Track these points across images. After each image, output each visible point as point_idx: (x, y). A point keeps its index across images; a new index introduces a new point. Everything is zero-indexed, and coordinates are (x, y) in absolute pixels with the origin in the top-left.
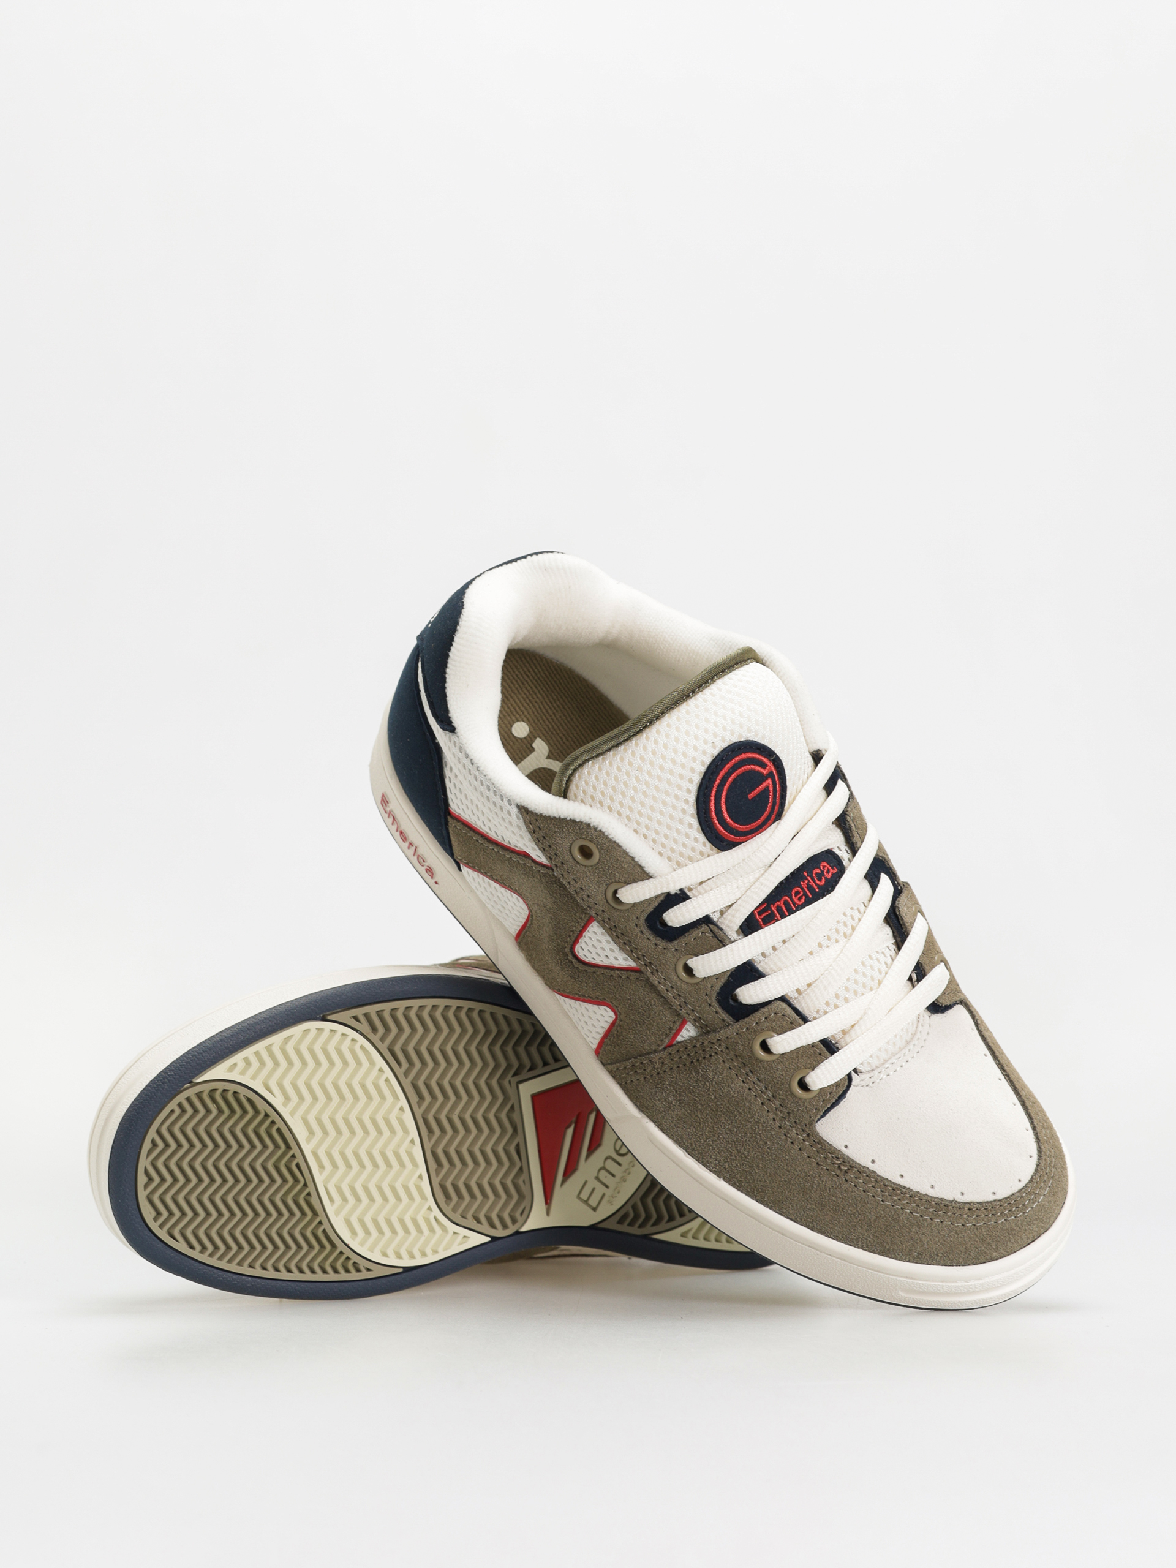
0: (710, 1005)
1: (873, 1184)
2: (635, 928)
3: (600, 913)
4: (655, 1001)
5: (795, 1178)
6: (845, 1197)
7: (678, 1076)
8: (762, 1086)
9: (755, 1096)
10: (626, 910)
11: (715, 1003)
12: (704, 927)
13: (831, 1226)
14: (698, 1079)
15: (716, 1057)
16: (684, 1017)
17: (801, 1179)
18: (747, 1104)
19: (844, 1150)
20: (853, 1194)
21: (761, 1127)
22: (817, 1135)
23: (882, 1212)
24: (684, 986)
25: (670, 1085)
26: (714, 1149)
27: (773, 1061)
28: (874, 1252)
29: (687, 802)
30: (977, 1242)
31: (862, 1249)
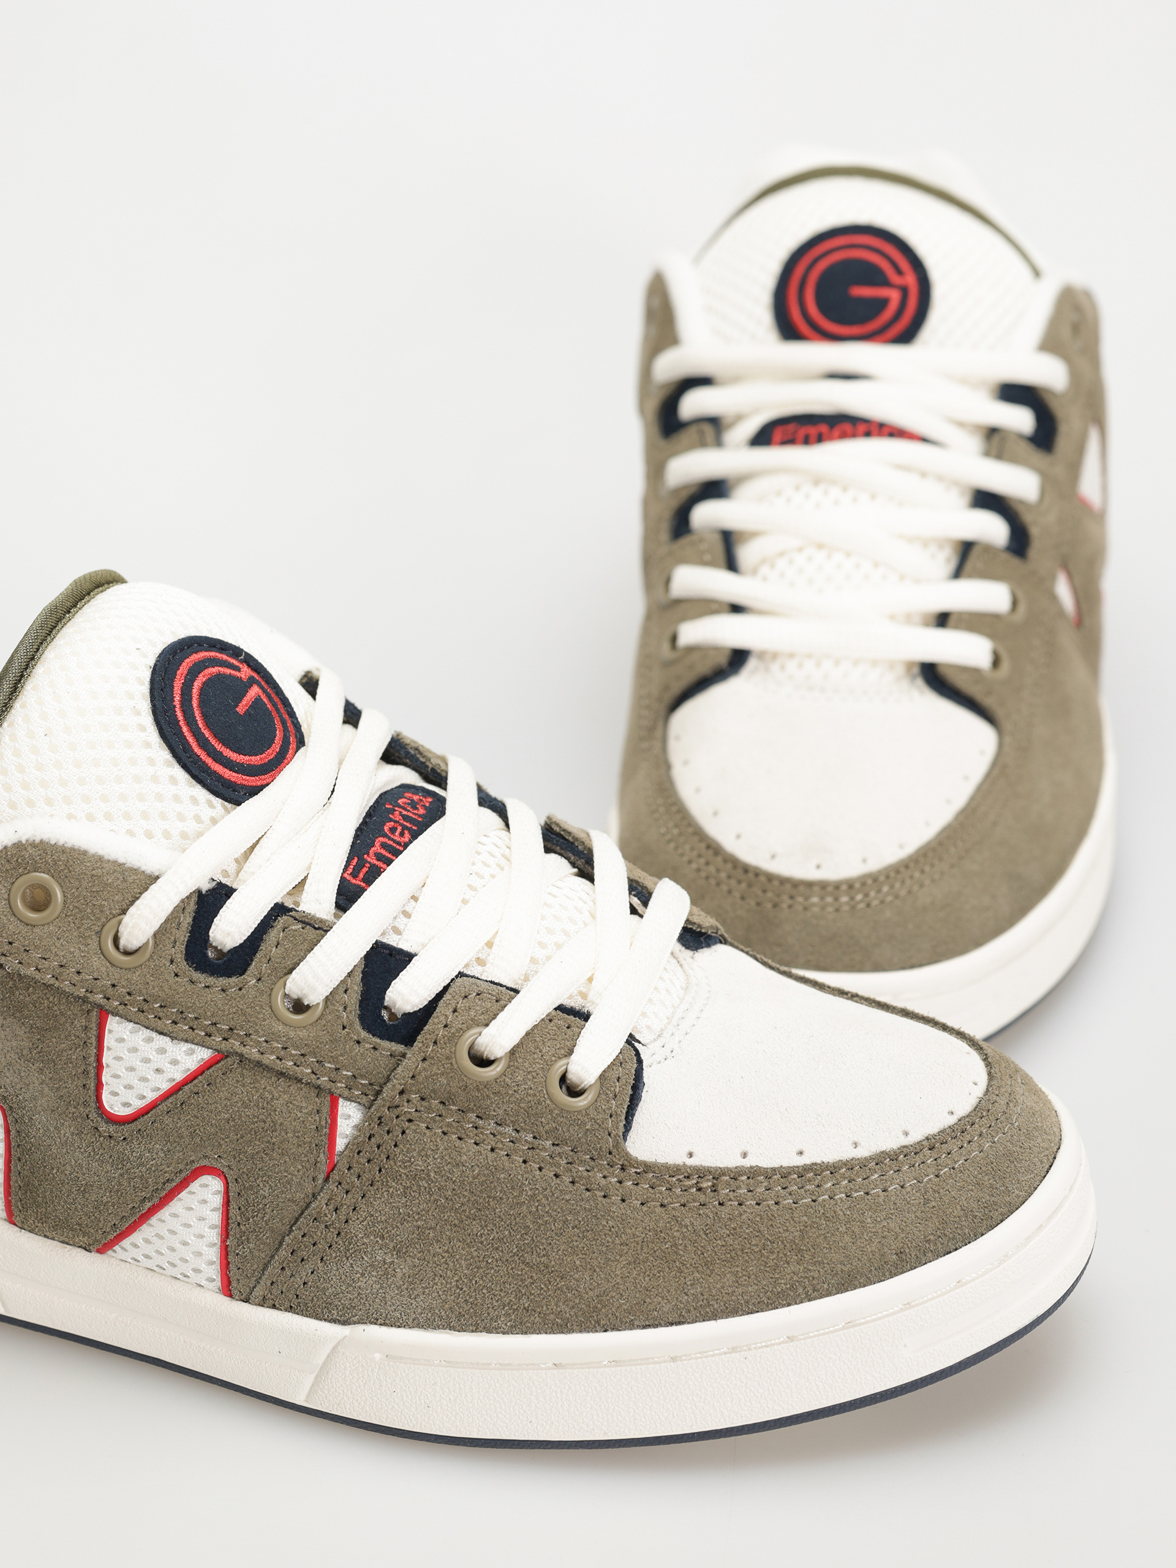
0: (358, 1042)
1: (765, 1184)
2: (177, 979)
3: (110, 992)
4: (271, 1092)
5: (642, 1249)
6: (734, 1229)
7: (370, 1209)
8: (509, 1130)
9: (507, 1155)
10: (149, 960)
11: (364, 1034)
12: (282, 920)
13: (740, 1290)
14: (405, 1188)
15: (413, 1127)
16: (330, 1089)
17: (650, 1245)
18: (502, 1176)
19: (690, 1162)
20: (744, 1217)
21: (544, 1201)
22: (638, 1163)
23: (805, 1218)
24: (303, 1034)
25: (367, 1236)
26: (490, 1290)
27: (504, 1074)
28: (829, 1294)
29: (148, 745)
30: (972, 1190)
31: (809, 1300)
